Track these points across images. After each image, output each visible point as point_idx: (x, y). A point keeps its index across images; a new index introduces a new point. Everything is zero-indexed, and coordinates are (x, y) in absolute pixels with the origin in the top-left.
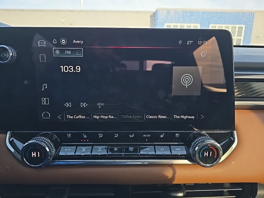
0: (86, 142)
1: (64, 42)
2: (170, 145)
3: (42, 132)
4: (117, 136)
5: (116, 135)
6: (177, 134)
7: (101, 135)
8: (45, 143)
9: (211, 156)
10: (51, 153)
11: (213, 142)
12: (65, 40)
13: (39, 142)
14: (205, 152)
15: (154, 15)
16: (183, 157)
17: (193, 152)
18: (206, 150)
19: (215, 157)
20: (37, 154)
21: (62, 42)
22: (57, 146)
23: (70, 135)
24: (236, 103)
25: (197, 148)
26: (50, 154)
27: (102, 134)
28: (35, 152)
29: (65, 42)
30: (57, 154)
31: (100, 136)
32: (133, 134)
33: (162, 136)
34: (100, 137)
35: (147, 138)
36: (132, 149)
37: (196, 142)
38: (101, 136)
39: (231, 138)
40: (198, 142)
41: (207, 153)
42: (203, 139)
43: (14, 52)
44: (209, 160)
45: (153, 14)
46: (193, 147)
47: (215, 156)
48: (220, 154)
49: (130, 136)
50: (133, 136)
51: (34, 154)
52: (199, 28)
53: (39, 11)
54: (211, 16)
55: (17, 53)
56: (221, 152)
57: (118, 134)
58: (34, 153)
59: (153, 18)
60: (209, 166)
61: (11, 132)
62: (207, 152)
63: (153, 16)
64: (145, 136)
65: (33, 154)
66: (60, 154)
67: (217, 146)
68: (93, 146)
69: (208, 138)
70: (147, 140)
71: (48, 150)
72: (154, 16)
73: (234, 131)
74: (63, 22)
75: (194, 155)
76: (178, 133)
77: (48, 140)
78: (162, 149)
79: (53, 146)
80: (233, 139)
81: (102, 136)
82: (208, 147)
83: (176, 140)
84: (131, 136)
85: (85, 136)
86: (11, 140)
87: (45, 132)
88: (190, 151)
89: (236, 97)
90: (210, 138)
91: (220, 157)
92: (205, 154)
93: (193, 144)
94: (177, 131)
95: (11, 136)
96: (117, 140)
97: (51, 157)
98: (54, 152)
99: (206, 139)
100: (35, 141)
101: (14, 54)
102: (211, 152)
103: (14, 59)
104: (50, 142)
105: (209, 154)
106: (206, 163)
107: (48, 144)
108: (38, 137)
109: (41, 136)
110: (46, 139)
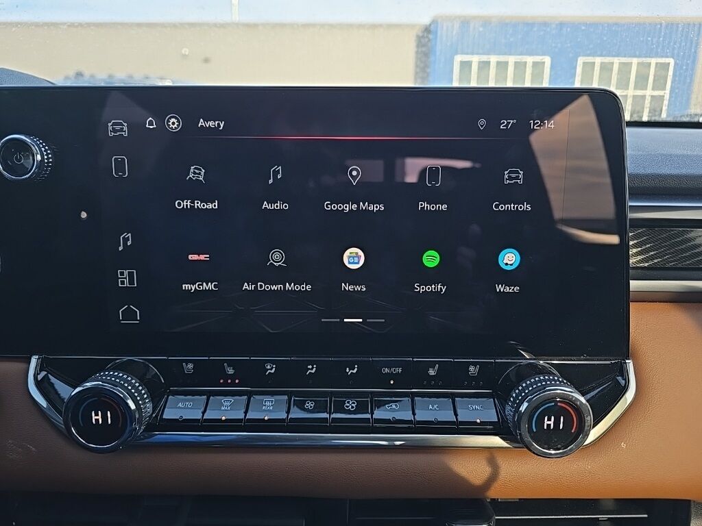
0: (233, 384)
1: (175, 126)
3: (119, 359)
4: (314, 369)
5: (310, 367)
6: (472, 368)
7: (273, 368)
8: (126, 389)
9: (561, 428)
10: (141, 414)
12: (176, 118)
13: (111, 388)
16: (489, 427)
17: (514, 416)
18: (548, 413)
19: (573, 431)
20: (104, 417)
22: (158, 396)
23: (190, 366)
24: (634, 285)
25: (525, 405)
26: (137, 416)
27: (274, 366)
28: (100, 413)
29: (176, 123)
30: (156, 416)
31: (268, 369)
32: (356, 366)
34: (270, 372)
35: (391, 376)
36: (353, 405)
37: (524, 390)
38: (271, 369)
39: (619, 378)
40: (527, 391)
41: (551, 420)
42: (541, 381)
43: (46, 150)
44: (555, 438)
46: (514, 402)
47: (574, 428)
48: (587, 424)
49: (348, 370)
50: (355, 371)
51: (97, 418)
55: (54, 153)
56: (588, 418)
57: (315, 366)
58: (97, 415)
60: (556, 454)
61: (39, 358)
62: (553, 418)
65: (94, 418)
66: (165, 417)
67: (578, 403)
68: (250, 395)
69: (554, 380)
70: (392, 382)
71: (133, 406)
73: (627, 361)
74: (187, 54)
75: (518, 425)
76: (475, 364)
77: (133, 382)
78: (433, 407)
79: (145, 396)
80: (623, 382)
82: (554, 404)
83: (470, 382)
84: (351, 371)
85: (231, 371)
86: (40, 377)
87: (126, 358)
88: (507, 413)
89: (634, 268)
90: (559, 381)
91: (586, 432)
92: (546, 422)
93: (514, 395)
94: (471, 360)
95: (41, 367)
96: (315, 380)
97: (140, 423)
98: (150, 410)
99: (548, 383)
100: (101, 383)
101: (46, 157)
102: (562, 417)
103: (47, 170)
104: (139, 386)
105: (557, 423)
106: (549, 445)
107: (133, 391)
108: (107, 373)
109: (114, 369)
110: (129, 379)
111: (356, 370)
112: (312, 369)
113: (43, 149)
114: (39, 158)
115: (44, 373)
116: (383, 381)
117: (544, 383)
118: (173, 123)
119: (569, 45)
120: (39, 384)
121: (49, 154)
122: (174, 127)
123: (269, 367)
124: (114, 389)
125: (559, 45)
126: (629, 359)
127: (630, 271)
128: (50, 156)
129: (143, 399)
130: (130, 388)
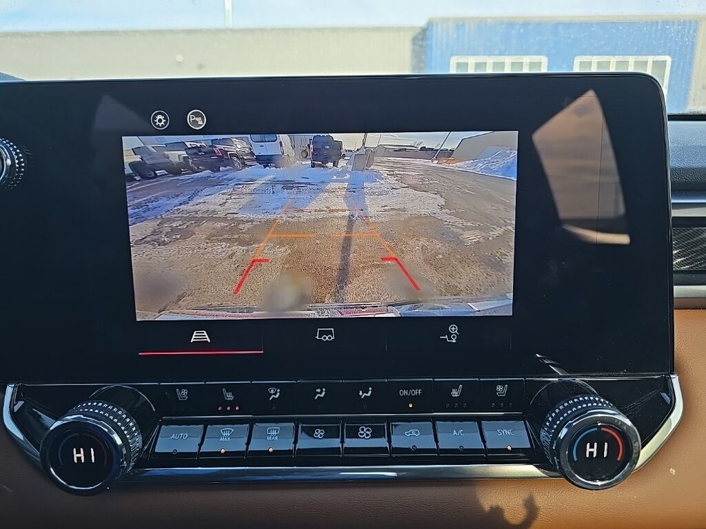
0: (233, 412)
1: (162, 123)
2: (479, 420)
3: (104, 386)
4: (324, 393)
5: (319, 390)
6: (499, 388)
7: (276, 392)
8: (110, 422)
9: (605, 455)
10: (128, 449)
11: (610, 413)
12: (163, 114)
13: (94, 422)
14: (588, 445)
15: (425, 34)
16: (521, 455)
17: (551, 445)
18: (590, 439)
19: (619, 459)
20: (87, 455)
21: (157, 121)
22: (148, 427)
23: (185, 392)
24: (678, 290)
25: (564, 431)
26: (124, 452)
27: (279, 390)
28: (82, 449)
29: (163, 121)
30: (148, 449)
31: (272, 394)
32: (370, 389)
33: (455, 393)
34: (273, 398)
35: (411, 399)
36: (367, 432)
37: (561, 413)
38: (275, 394)
39: (664, 395)
40: (565, 415)
41: (593, 448)
42: (580, 403)
44: (600, 469)
45: (420, 33)
46: (551, 427)
47: (620, 455)
48: (634, 451)
49: (361, 393)
50: (369, 394)
51: (79, 455)
52: (544, 70)
53: (103, 33)
54: (586, 34)
56: (636, 444)
57: (324, 389)
58: (78, 452)
59: (420, 43)
60: (602, 485)
61: (15, 387)
62: (596, 444)
63: (420, 37)
64: (405, 392)
65: (76, 456)
66: (157, 450)
67: (625, 428)
68: (251, 422)
69: (595, 401)
70: (411, 406)
71: (119, 442)
72: (422, 37)
73: (672, 376)
74: (180, 61)
75: (557, 453)
76: (503, 383)
77: (120, 413)
78: (457, 433)
79: (134, 429)
80: (668, 399)
81: (278, 394)
82: (596, 429)
83: (498, 403)
84: (365, 394)
85: (230, 397)
86: (16, 408)
87: (112, 386)
88: (542, 439)
89: (678, 272)
90: (601, 402)
91: (634, 460)
92: (589, 450)
93: (550, 419)
94: (499, 379)
95: (17, 397)
96: (324, 405)
97: (128, 459)
98: (139, 444)
99: (590, 405)
100: (82, 416)
101: (17, 161)
102: (606, 444)
103: (18, 176)
104: (126, 418)
105: (600, 450)
106: (592, 476)
107: (119, 424)
108: (89, 404)
109: (98, 399)
110: (115, 410)
111: (370, 392)
112: (321, 393)
113: (14, 153)
114: (9, 162)
115: (21, 403)
116: (401, 404)
117: (584, 406)
118: (160, 121)
119: (582, 35)
120: (15, 416)
121: (21, 158)
122: (160, 124)
123: (272, 392)
124: (98, 423)
125: (572, 36)
126: (673, 374)
127: (674, 275)
128: (22, 160)
129: (131, 433)
130: (116, 420)
